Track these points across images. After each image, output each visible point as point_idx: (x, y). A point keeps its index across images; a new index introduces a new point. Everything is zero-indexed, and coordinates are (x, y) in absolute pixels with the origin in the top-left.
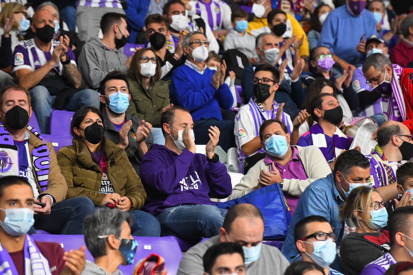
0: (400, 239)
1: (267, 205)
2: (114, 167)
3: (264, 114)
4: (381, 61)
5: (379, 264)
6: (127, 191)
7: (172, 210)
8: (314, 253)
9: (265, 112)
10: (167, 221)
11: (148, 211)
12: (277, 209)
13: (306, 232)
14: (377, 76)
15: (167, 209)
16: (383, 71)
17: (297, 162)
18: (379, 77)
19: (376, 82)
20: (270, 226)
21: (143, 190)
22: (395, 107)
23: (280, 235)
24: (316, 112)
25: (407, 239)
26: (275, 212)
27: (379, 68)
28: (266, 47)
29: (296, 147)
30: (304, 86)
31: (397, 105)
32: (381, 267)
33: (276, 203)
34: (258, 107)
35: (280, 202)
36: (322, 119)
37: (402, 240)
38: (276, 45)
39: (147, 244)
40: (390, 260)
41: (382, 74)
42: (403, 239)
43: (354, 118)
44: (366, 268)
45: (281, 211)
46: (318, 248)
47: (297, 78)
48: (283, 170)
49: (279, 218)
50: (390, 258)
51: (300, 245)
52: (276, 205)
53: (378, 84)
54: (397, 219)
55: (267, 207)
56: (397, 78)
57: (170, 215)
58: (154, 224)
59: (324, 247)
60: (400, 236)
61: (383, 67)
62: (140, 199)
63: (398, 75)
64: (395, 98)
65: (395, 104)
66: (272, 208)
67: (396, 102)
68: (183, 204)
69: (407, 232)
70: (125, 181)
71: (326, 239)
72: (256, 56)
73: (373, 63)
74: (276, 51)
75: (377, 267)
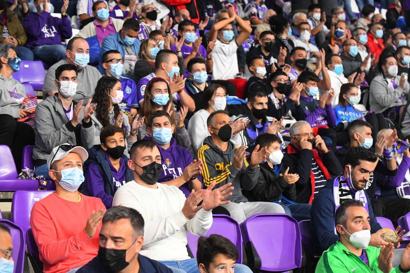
2: (10, 23)
6: (17, 36)
7: (40, 47)
8: (111, 70)
10: (38, 52)
11: (27, 47)
13: (108, 59)
15: (37, 47)
17: (112, 26)
21: (25, 35)
25: (167, 66)
29: (111, 18)
36: (119, 3)
39: (26, 64)
40: (154, 76)
42: (165, 66)
44: (142, 80)
45: (98, 50)
46: (113, 67)
48: (104, 30)
51: (104, 65)
54: (163, 55)
57: (39, 50)
58: (30, 54)
59: (116, 67)
60: (164, 64)
62: (23, 41)
68: (46, 44)
70: (16, 31)
71: (118, 62)
75: (147, 80)
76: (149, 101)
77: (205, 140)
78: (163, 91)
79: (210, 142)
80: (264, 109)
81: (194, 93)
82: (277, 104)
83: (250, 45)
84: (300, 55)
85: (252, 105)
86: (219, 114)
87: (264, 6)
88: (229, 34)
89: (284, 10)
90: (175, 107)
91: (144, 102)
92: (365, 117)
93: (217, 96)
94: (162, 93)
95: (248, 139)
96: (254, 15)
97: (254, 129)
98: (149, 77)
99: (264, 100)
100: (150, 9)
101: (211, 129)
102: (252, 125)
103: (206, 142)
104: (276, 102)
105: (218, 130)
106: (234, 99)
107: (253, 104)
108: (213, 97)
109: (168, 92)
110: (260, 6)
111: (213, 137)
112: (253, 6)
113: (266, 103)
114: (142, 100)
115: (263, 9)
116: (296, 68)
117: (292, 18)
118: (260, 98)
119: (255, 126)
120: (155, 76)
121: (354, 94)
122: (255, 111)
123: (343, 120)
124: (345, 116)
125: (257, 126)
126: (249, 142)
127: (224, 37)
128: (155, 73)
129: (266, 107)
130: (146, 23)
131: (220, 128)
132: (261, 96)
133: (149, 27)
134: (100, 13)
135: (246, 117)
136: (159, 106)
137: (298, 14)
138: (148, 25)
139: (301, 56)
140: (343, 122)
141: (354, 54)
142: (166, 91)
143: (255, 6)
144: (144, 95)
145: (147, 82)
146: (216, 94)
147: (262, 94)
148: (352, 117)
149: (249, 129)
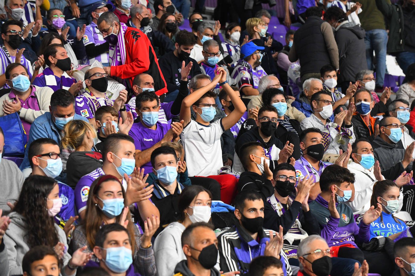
0: (110, 157)
1: (8, 129)
3: (10, 59)
4: (111, 17)
5: (92, 176)
9: (10, 57)
12: (16, 132)
14: (107, 28)
16: (112, 25)
17: (34, 98)
18: (109, 29)
19: (106, 33)
20: (10, 145)
22: (118, 54)
23: (18, 153)
24: (50, 59)
25: (116, 158)
26: (14, 134)
27: (109, 23)
28: (13, 7)
29: (34, 87)
30: (41, 39)
31: (120, 52)
32: (93, 178)
33: (16, 128)
34: (5, 52)
35: (19, 128)
36: (54, 65)
37: (111, 157)
38: (21, 5)
40: (101, 173)
41: (111, 28)
42: (113, 157)
43: (79, 65)
44: (83, 178)
45: (19, 134)
47: (36, 34)
48: (23, 104)
49: (18, 139)
50: (101, 172)
51: (35, 160)
52: (15, 130)
53: (107, 35)
54: (110, 142)
55: (9, 131)
56: (123, 32)
60: (110, 155)
61: (112, 22)
63: (123, 30)
64: (119, 47)
65: (119, 51)
66: (12, 131)
67: (119, 50)
69: (116, 153)
72: (5, 13)
73: (105, 18)
74: (21, 10)
75: (90, 178)
76: (95, 209)
77: (178, 266)
78: (116, 194)
79: (185, 269)
80: (259, 218)
81: (159, 197)
82: (280, 211)
83: (239, 127)
84: (312, 140)
85: (241, 213)
86: (200, 229)
87: (260, 68)
88: (210, 112)
89: (290, 74)
90: (133, 217)
91: (87, 210)
92: (411, 230)
93: (197, 203)
94: (114, 197)
95: (238, 264)
96: (246, 81)
97: (246, 248)
98: (95, 175)
99: (258, 204)
100: (97, 75)
101: (188, 250)
102: (242, 243)
103: (179, 269)
104: (278, 208)
105: (199, 253)
106: (219, 205)
107: (243, 211)
108: (192, 204)
109: (122, 196)
110: (255, 69)
111: (190, 262)
112: (245, 69)
113: (261, 209)
114: (84, 208)
115: (260, 73)
116: (308, 159)
117: (301, 86)
118: (252, 201)
119: (247, 245)
120: (103, 173)
121: (393, 197)
122: (246, 221)
123: (377, 235)
124: (381, 229)
125: (250, 243)
126: (240, 268)
127: (202, 116)
128: (102, 168)
129: (262, 215)
130: (91, 94)
131: (201, 249)
132: (253, 199)
133: (96, 101)
134: (15, 82)
135: (234, 231)
136: (109, 216)
137: (309, 81)
138: (94, 98)
139: (315, 141)
140: (378, 237)
141: (395, 140)
142: (120, 194)
143: (247, 68)
144: (88, 201)
145: (92, 182)
146: (196, 200)
147: (254, 195)
148: (391, 230)
149: (239, 248)
